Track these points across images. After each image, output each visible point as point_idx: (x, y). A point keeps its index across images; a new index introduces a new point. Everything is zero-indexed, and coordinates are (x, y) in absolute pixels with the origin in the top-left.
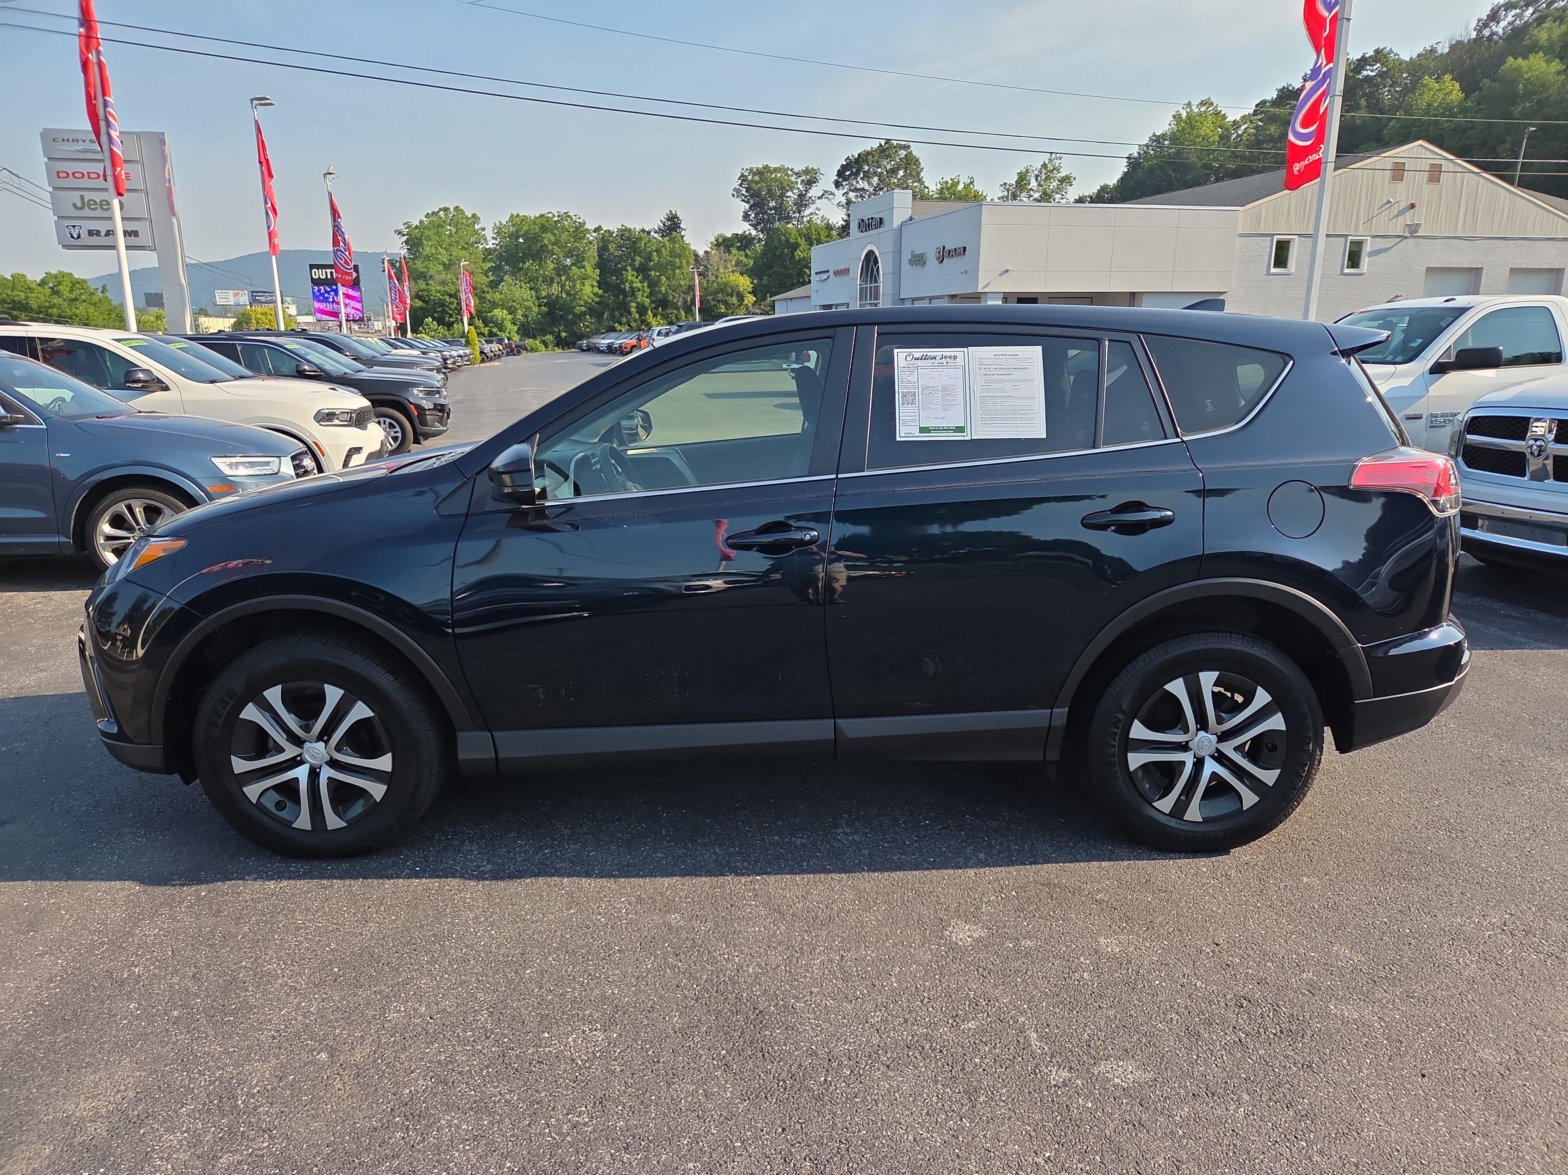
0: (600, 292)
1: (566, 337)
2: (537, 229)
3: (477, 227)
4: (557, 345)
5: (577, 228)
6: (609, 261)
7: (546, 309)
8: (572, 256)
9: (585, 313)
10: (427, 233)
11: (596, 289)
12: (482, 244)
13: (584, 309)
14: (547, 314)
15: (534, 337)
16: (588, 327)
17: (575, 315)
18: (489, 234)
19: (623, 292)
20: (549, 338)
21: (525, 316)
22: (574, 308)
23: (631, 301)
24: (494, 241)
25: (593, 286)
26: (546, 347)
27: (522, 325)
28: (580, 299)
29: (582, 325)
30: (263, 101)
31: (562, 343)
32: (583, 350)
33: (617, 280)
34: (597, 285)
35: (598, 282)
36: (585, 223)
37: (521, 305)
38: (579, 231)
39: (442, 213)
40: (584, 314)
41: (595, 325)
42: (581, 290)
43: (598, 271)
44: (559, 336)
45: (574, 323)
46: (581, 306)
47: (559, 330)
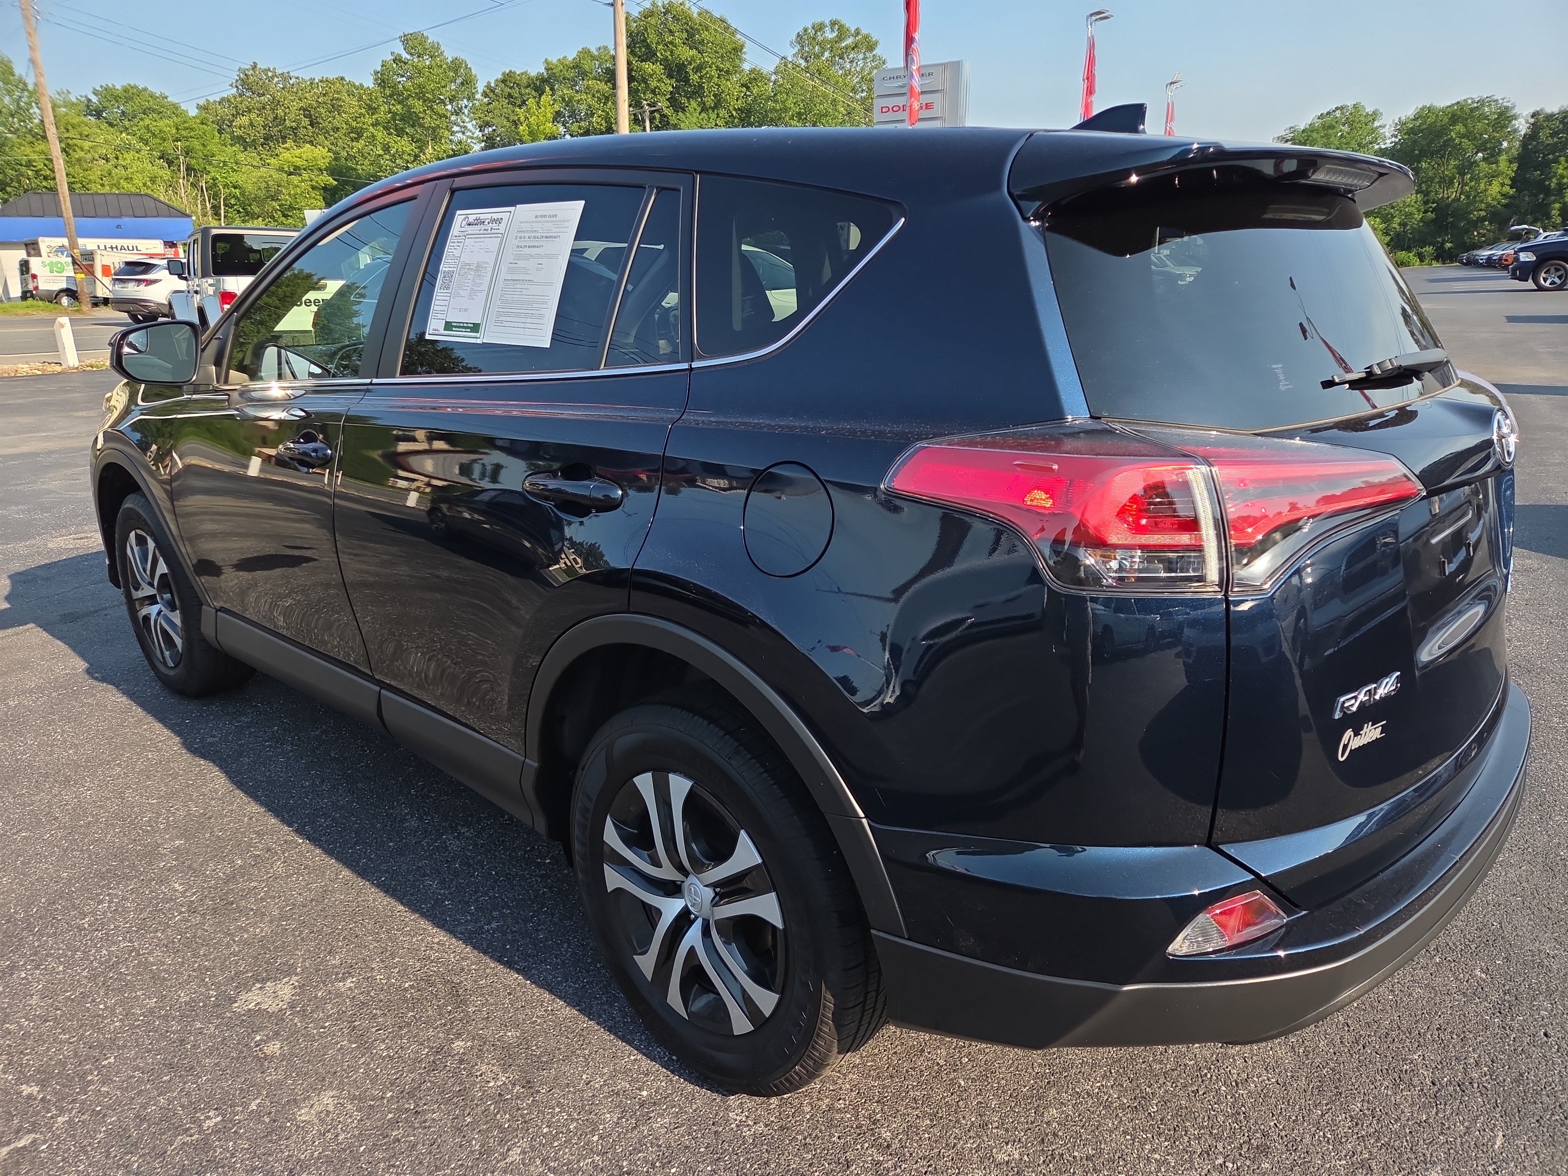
0: (1512, 192)
1: (1450, 249)
2: (1446, 120)
3: (1376, 124)
4: (1437, 259)
5: (1501, 114)
6: (1535, 152)
7: (1433, 215)
8: (1485, 150)
9: (1484, 219)
10: (1315, 135)
11: (1507, 189)
12: (1378, 144)
13: (1483, 213)
14: (1434, 221)
15: (1409, 249)
16: (1484, 235)
17: (1470, 222)
18: (1388, 131)
19: (1547, 191)
20: (1429, 249)
21: (1403, 224)
22: (1470, 213)
23: (1554, 202)
24: (1393, 139)
25: (1503, 185)
26: (1422, 261)
27: (1398, 235)
28: (1482, 202)
29: (1476, 233)
30: (1100, 15)
31: (1443, 256)
32: (1465, 264)
33: (1541, 175)
34: (1510, 183)
35: (1511, 179)
36: (1514, 107)
37: (1401, 211)
38: (1504, 117)
39: (1338, 112)
40: (1482, 220)
41: (1494, 233)
42: (1486, 190)
43: (1515, 166)
44: (1442, 246)
45: (1467, 231)
46: (1481, 210)
47: (1444, 240)
